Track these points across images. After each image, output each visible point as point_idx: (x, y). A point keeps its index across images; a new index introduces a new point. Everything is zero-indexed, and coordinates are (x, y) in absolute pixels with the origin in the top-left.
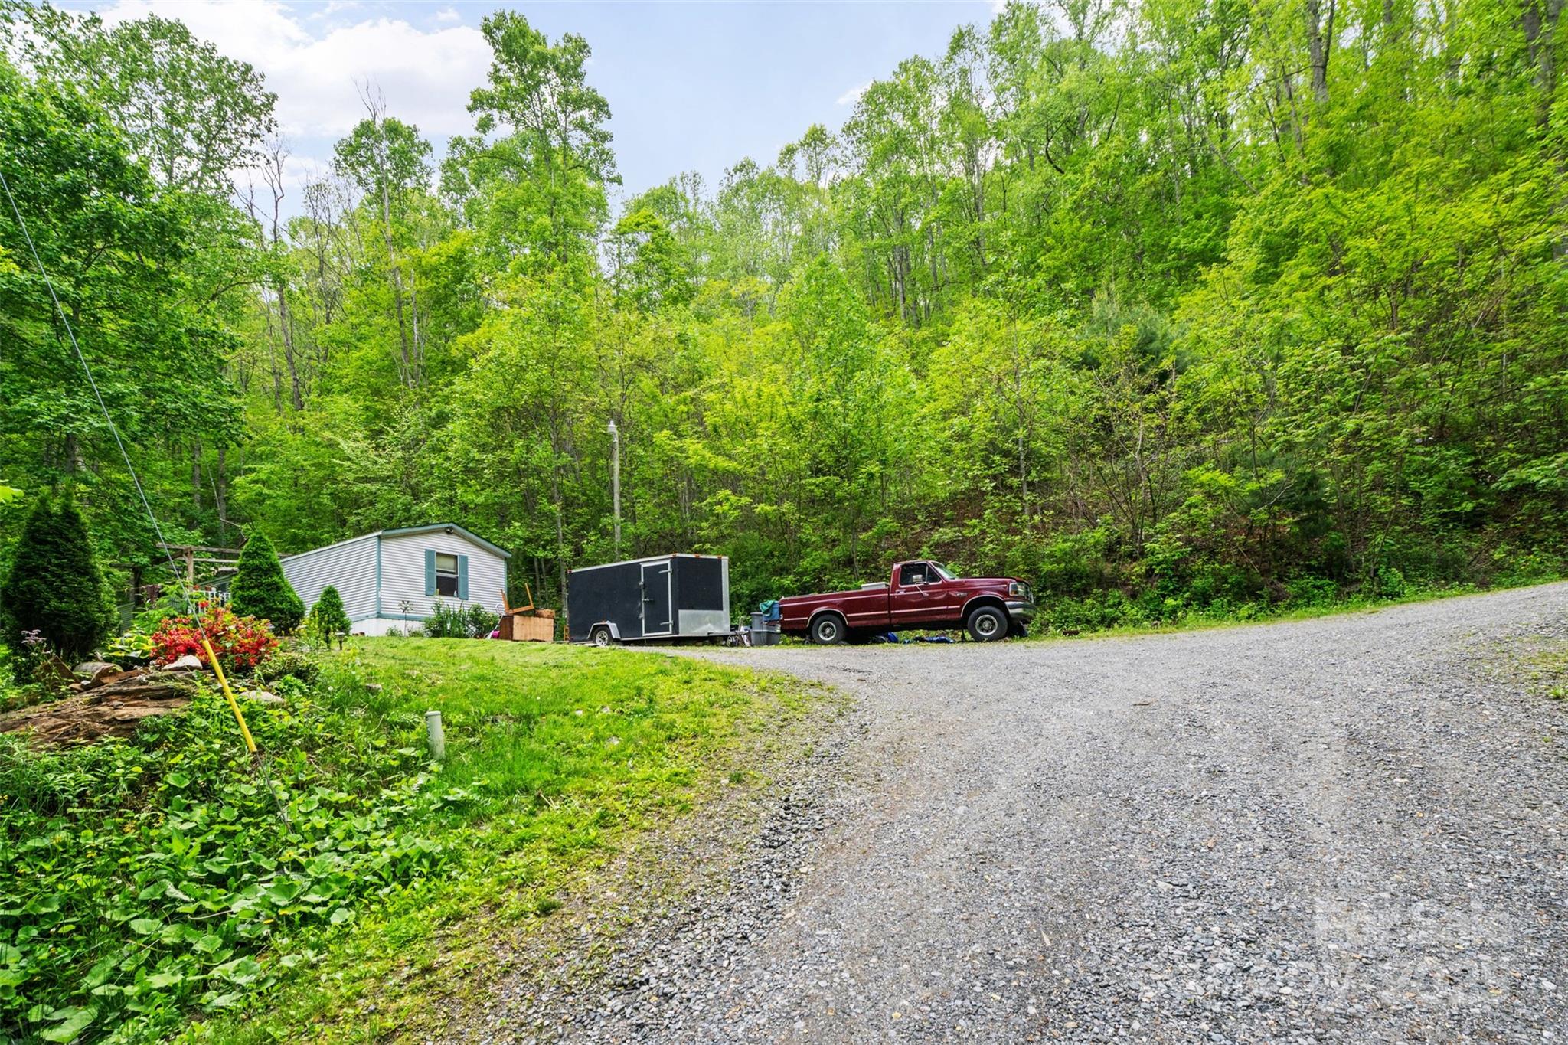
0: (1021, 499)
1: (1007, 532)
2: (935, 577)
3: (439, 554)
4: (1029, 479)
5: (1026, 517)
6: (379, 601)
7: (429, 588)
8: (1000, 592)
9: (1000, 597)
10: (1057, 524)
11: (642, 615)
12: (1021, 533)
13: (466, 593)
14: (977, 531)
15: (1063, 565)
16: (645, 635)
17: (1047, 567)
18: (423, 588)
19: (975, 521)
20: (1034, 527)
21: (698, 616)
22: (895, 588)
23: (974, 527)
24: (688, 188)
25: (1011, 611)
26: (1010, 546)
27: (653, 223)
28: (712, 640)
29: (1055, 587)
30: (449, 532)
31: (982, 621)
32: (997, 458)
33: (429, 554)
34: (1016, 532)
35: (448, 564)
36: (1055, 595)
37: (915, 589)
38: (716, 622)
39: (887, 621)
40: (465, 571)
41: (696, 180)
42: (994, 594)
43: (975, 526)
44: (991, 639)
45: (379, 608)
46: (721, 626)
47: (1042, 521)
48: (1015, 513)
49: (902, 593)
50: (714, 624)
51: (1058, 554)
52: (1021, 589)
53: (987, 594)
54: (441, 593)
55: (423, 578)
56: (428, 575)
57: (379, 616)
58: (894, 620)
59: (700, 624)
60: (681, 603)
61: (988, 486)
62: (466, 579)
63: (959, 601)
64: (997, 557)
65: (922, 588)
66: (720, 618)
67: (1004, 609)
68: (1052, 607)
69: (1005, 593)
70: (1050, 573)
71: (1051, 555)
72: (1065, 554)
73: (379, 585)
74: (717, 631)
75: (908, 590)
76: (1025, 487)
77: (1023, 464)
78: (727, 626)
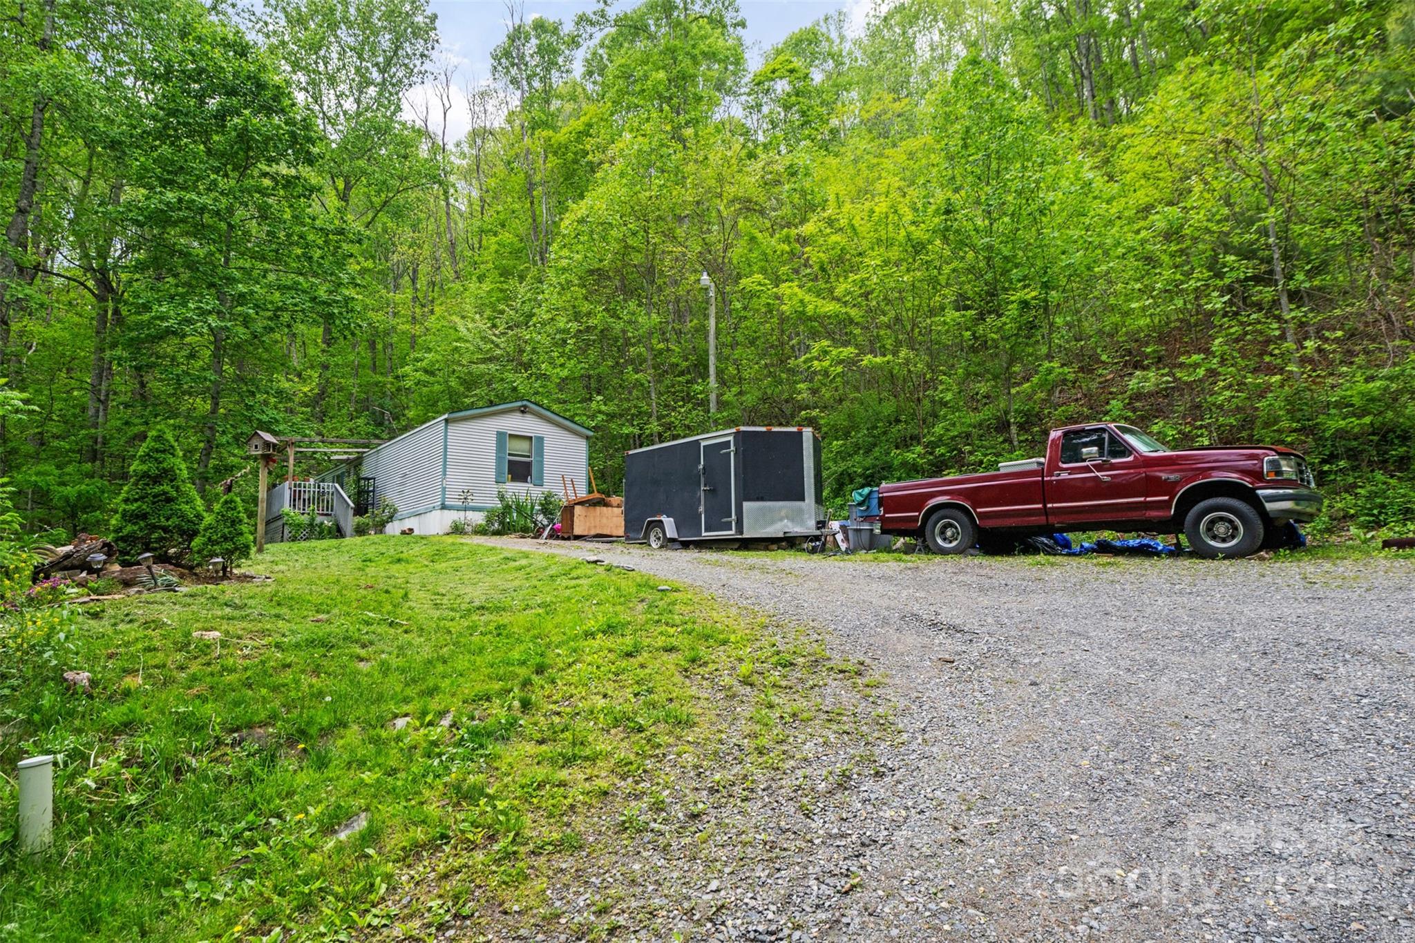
0: (1279, 319)
1: (1255, 371)
2: (1120, 448)
3: (511, 436)
4: (1292, 285)
5: (1290, 345)
6: (444, 489)
7: (499, 473)
8: (1244, 472)
9: (1247, 482)
10: (1350, 353)
11: (702, 509)
12: (1281, 371)
13: (541, 478)
14: (1201, 372)
15: (1367, 420)
16: (706, 535)
17: (1335, 423)
18: (492, 475)
19: (1196, 358)
20: (1303, 360)
21: (769, 508)
22: (1053, 467)
23: (1194, 366)
24: (832, 28)
25: (1269, 506)
26: (1262, 392)
27: (791, 66)
28: (790, 542)
29: (1353, 455)
30: (523, 411)
31: (1213, 522)
32: (1231, 258)
33: (501, 436)
34: (1271, 370)
35: (522, 447)
36: (1354, 469)
37: (1087, 469)
38: (796, 517)
39: (1042, 520)
40: (540, 453)
41: (841, 18)
42: (1234, 477)
43: (1196, 365)
44: (1231, 555)
45: (444, 498)
46: (802, 523)
47: (1319, 350)
48: (1268, 341)
49: (1064, 476)
50: (792, 520)
51: (1356, 401)
52: (1287, 468)
53: (1217, 476)
54: (513, 480)
55: (493, 464)
56: (499, 459)
57: (444, 507)
58: (1052, 520)
59: (773, 522)
60: (748, 494)
61: (1217, 302)
62: (541, 463)
63: (1169, 488)
64: (1238, 409)
65: (1099, 468)
66: (800, 511)
67: (1256, 503)
68: (1349, 489)
69: (1257, 475)
70: (1341, 434)
71: (1342, 404)
72: (1373, 400)
73: (445, 474)
74: (796, 529)
75: (1073, 471)
76: (1284, 300)
77: (1279, 266)
78: (812, 523)
